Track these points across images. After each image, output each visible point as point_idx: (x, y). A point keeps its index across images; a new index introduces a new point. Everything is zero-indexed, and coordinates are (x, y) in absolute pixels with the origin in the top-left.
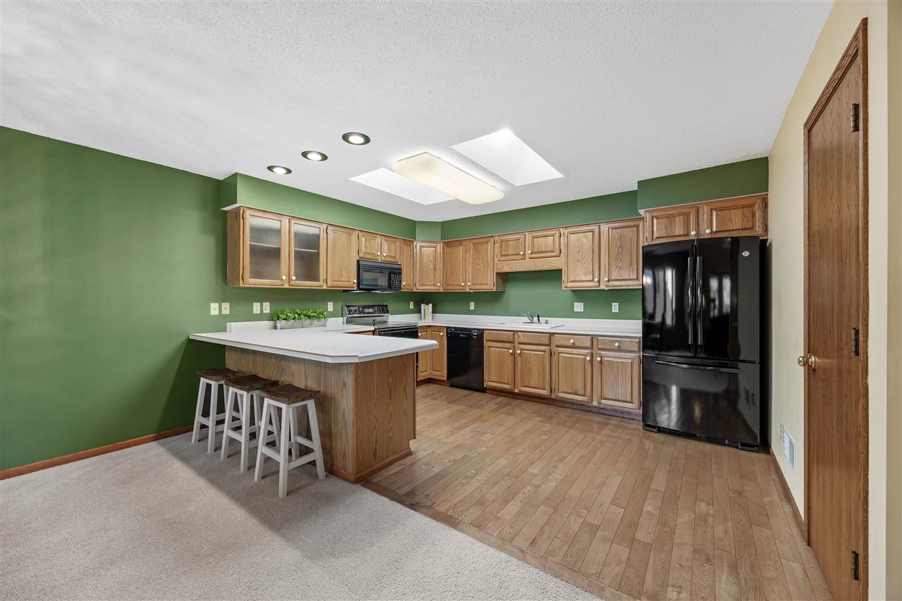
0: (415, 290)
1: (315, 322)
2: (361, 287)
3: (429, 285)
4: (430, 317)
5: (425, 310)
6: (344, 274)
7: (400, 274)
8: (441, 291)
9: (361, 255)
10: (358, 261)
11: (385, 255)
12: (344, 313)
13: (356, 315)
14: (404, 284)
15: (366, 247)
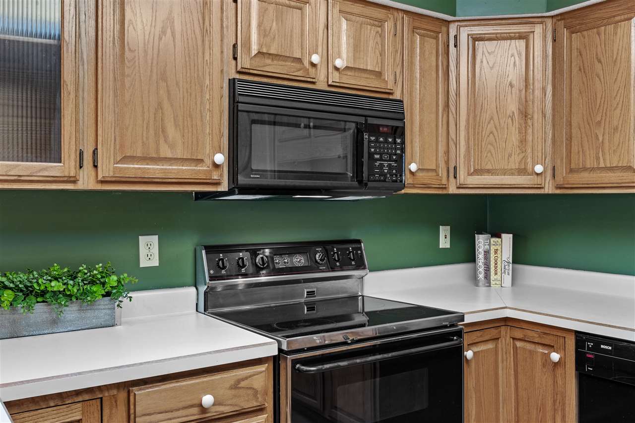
0: (452, 190)
1: (71, 312)
2: (242, 180)
3: (504, 172)
4: (508, 279)
5: (487, 253)
6: (171, 131)
7: (399, 132)
8: (549, 189)
9: (244, 62)
10: (232, 82)
11: (339, 63)
12: (200, 276)
13: (263, 279)
14: (413, 167)
15: (263, 32)
